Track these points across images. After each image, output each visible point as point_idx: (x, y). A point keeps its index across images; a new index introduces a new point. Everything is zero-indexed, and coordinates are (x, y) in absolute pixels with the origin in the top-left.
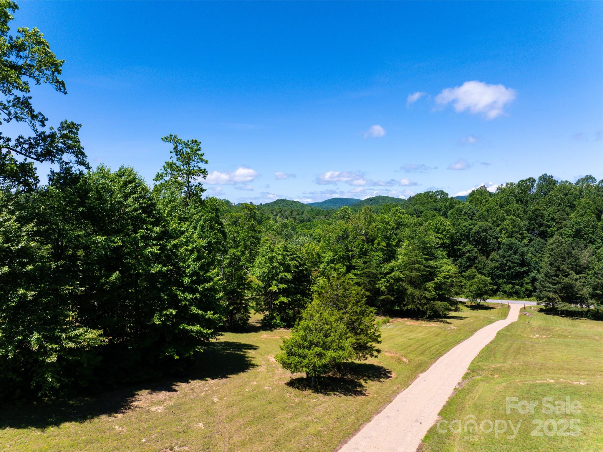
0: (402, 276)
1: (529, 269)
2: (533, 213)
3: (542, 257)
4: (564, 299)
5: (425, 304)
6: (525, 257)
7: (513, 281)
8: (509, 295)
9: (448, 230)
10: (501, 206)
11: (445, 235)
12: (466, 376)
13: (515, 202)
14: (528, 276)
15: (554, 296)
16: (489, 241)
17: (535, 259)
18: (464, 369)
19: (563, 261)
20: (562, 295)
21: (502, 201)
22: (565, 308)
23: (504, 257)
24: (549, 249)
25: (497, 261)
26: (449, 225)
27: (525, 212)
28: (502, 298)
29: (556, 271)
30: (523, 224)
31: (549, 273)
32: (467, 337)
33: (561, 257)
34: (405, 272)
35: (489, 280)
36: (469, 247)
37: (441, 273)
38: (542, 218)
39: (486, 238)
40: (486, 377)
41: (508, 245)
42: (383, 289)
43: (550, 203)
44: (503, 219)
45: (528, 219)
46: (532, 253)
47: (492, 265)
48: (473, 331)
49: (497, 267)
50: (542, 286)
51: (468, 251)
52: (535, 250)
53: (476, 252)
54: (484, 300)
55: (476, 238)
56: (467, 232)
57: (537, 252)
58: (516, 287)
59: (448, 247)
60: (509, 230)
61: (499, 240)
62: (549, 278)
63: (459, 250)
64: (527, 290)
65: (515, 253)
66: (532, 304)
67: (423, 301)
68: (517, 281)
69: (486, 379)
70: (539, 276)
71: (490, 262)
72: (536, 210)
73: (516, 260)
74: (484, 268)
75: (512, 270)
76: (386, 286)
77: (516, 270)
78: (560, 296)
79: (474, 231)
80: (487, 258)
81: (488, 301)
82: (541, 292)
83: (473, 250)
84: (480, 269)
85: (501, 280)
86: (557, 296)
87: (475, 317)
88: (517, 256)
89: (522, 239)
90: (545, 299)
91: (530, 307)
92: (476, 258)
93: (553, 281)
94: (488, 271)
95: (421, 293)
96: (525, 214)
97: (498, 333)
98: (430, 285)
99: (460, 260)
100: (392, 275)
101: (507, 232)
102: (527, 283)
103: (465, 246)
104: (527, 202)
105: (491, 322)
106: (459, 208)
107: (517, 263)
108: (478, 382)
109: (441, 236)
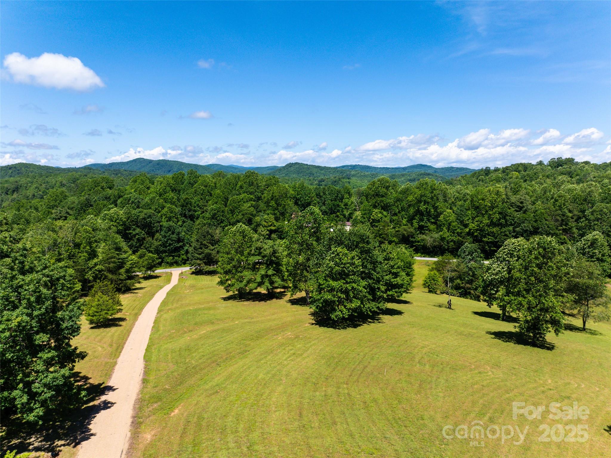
0: (103, 268)
1: (183, 244)
2: (184, 201)
3: (192, 234)
4: (206, 264)
5: (120, 283)
6: (181, 236)
7: (173, 254)
8: (171, 265)
9: (121, 218)
10: (160, 195)
11: (118, 223)
12: (158, 313)
13: (171, 191)
14: (183, 249)
15: (200, 262)
16: (153, 225)
17: (187, 236)
18: (156, 311)
19: (204, 238)
20: (205, 261)
21: (161, 191)
22: (207, 270)
23: (165, 237)
24: (196, 229)
25: (160, 240)
26: (122, 215)
27: (179, 200)
28: (166, 268)
29: (201, 244)
30: (177, 210)
31: (196, 247)
32: (151, 299)
33: (203, 236)
34: (105, 265)
35: (156, 256)
36: (138, 230)
37: (128, 262)
38: (191, 205)
39: (151, 222)
40: (166, 312)
41: (168, 228)
42: (91, 278)
43: (195, 193)
44: (163, 208)
45: (181, 206)
46: (185, 232)
47: (156, 243)
48: (153, 295)
49: (161, 245)
50: (193, 256)
51: (138, 234)
52: (187, 230)
53: (144, 234)
54: (153, 271)
55: (143, 223)
56: (135, 219)
57: (188, 231)
58: (176, 258)
59: (122, 233)
60: (168, 216)
61: (161, 224)
62: (196, 250)
63: (130, 233)
64: (183, 259)
65: (173, 233)
66: (186, 269)
67: (119, 282)
68: (176, 254)
69: (166, 313)
70: (191, 249)
71: (155, 242)
72: (187, 198)
73: (174, 239)
74: (151, 247)
75: (172, 247)
76: (93, 276)
77: (174, 246)
78: (204, 262)
79: (141, 217)
80: (153, 239)
81: (156, 272)
82: (192, 260)
83: (141, 233)
84: (148, 247)
85: (164, 254)
86: (202, 262)
87: (151, 286)
88: (174, 236)
89: (178, 221)
90: (195, 265)
91: (186, 272)
92: (144, 239)
93: (199, 252)
94: (154, 248)
95: (117, 277)
96: (178, 201)
97: (167, 294)
98: (122, 271)
99: (132, 242)
100: (96, 268)
101: (166, 217)
102: (183, 255)
103: (134, 230)
104: (179, 191)
105: (161, 287)
106: (127, 198)
107: (174, 240)
108: (163, 314)
109: (115, 224)
